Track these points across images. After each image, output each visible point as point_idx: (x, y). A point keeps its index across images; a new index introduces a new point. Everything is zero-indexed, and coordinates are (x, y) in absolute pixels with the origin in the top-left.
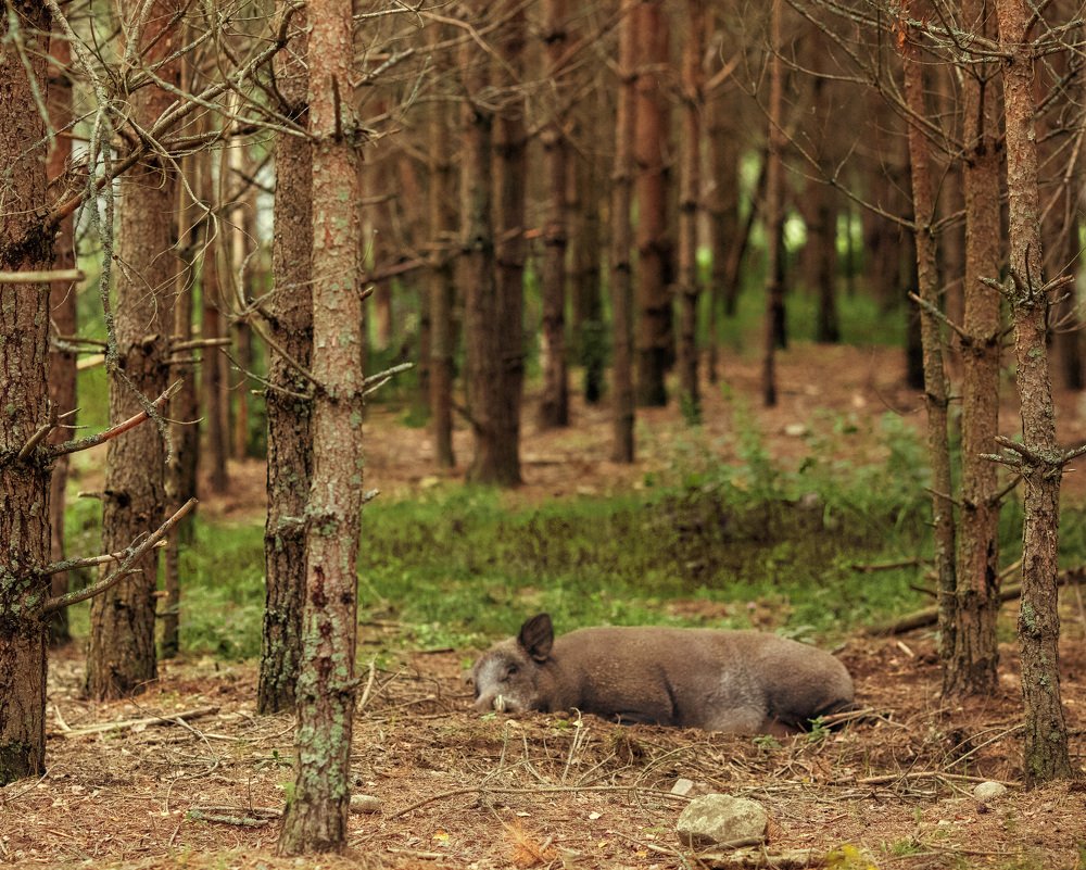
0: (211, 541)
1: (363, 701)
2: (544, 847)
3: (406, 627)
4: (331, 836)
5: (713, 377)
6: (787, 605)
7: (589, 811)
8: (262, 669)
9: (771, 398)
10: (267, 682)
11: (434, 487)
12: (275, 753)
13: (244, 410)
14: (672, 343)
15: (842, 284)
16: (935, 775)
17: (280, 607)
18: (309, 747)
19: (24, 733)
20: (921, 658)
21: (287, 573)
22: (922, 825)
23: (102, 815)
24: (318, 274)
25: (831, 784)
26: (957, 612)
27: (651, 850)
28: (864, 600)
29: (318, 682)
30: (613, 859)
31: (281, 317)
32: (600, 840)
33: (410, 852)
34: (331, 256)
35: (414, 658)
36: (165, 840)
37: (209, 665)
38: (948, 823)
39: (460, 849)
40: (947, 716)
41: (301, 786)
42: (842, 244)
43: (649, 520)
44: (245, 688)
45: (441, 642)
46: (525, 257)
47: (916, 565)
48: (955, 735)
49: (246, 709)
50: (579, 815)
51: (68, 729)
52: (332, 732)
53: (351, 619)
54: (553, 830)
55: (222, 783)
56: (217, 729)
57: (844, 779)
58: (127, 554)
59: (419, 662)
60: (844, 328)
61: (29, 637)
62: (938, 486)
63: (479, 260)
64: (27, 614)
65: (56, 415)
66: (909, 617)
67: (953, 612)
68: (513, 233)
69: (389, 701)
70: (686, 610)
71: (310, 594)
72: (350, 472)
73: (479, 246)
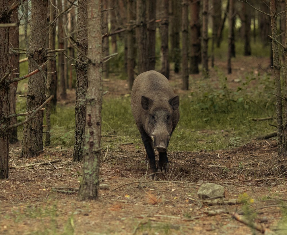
0: (61, 112)
1: (105, 158)
2: (158, 199)
3: (118, 137)
4: (93, 195)
5: (213, 65)
6: (233, 131)
7: (172, 188)
8: (75, 148)
9: (230, 71)
10: (76, 152)
11: (128, 97)
12: (78, 172)
13: (72, 74)
14: (200, 54)
15: (252, 39)
16: (275, 179)
17: (80, 129)
18: (87, 169)
19: (2, 166)
20: (272, 145)
21: (82, 119)
22: (271, 192)
23: (25, 190)
24: (89, 26)
25: (244, 181)
26: (283, 131)
27: (190, 200)
28: (256, 129)
29: (89, 149)
30: (178, 202)
31: (80, 42)
32: (175, 197)
33: (118, 200)
34: (93, 21)
35: (121, 146)
36: (44, 197)
37: (59, 148)
38: (278, 192)
39: (133, 199)
40: (279, 162)
41: (84, 180)
42: (252, 27)
43: (193, 106)
44: (70, 154)
45: (129, 141)
46: (156, 28)
47: (272, 119)
48: (282, 167)
49: (70, 160)
50: (169, 190)
51: (16, 166)
52: (94, 164)
53: (99, 130)
54: (161, 194)
55: (62, 181)
56: (61, 166)
57: (248, 180)
58: (33, 112)
59: (122, 147)
60: (253, 51)
61: (3, 137)
62: (277, 93)
63: (142, 29)
64: (3, 130)
65: (11, 70)
66: (269, 134)
67: (281, 131)
68: (152, 20)
69: (113, 158)
70: (203, 132)
71: (87, 123)
72: (99, 86)
73: (142, 24)
